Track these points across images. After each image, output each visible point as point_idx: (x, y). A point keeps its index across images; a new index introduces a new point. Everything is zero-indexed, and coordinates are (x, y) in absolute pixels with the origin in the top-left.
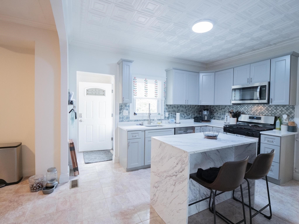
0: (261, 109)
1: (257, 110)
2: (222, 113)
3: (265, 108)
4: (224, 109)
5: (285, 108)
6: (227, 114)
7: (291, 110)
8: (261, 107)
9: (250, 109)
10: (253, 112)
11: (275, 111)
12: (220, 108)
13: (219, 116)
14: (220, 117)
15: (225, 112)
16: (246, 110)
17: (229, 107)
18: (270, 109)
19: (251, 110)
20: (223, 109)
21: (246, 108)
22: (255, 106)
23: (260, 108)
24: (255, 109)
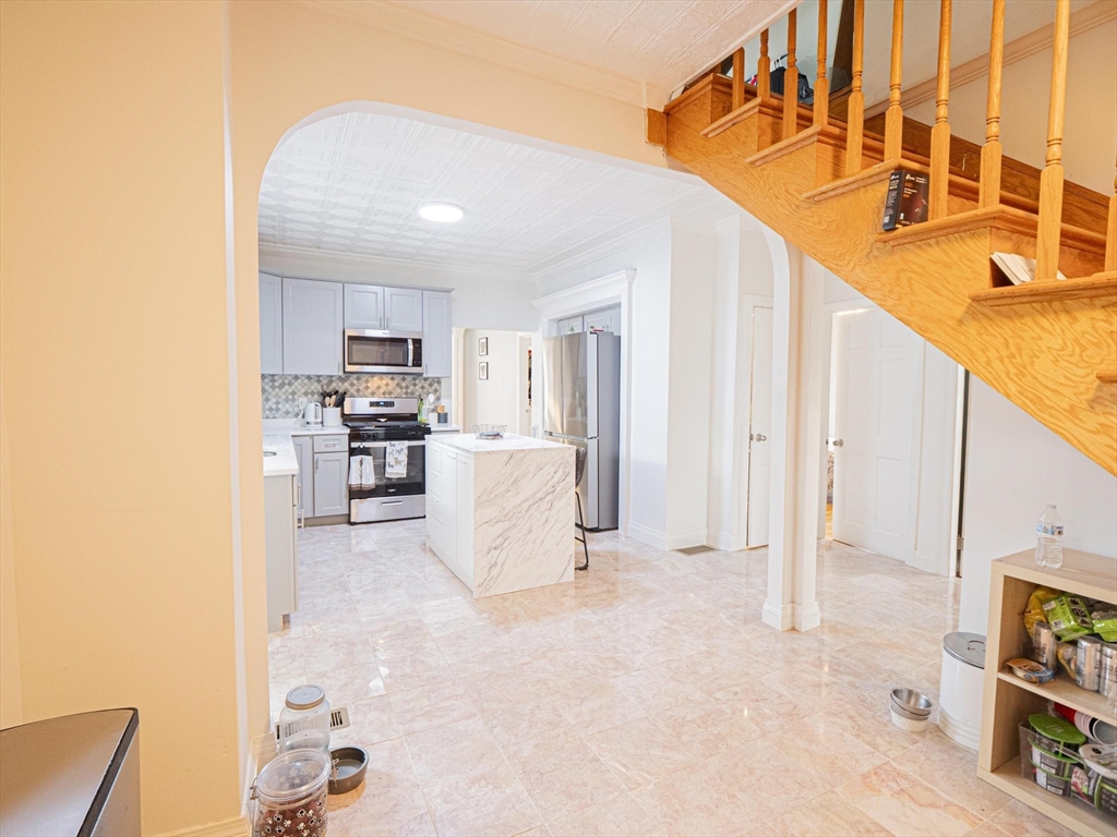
0: (387, 385)
1: (379, 387)
2: (284, 397)
3: (396, 382)
4: (290, 384)
5: (428, 382)
6: (300, 399)
7: (436, 385)
8: (386, 380)
9: (364, 385)
10: (370, 391)
11: (412, 387)
12: (277, 384)
13: (274, 407)
14: (278, 410)
15: (293, 393)
16: (355, 387)
17: (306, 381)
18: (404, 385)
19: (367, 388)
20: (287, 387)
21: (355, 382)
22: (376, 378)
23: (384, 382)
24: (376, 385)
